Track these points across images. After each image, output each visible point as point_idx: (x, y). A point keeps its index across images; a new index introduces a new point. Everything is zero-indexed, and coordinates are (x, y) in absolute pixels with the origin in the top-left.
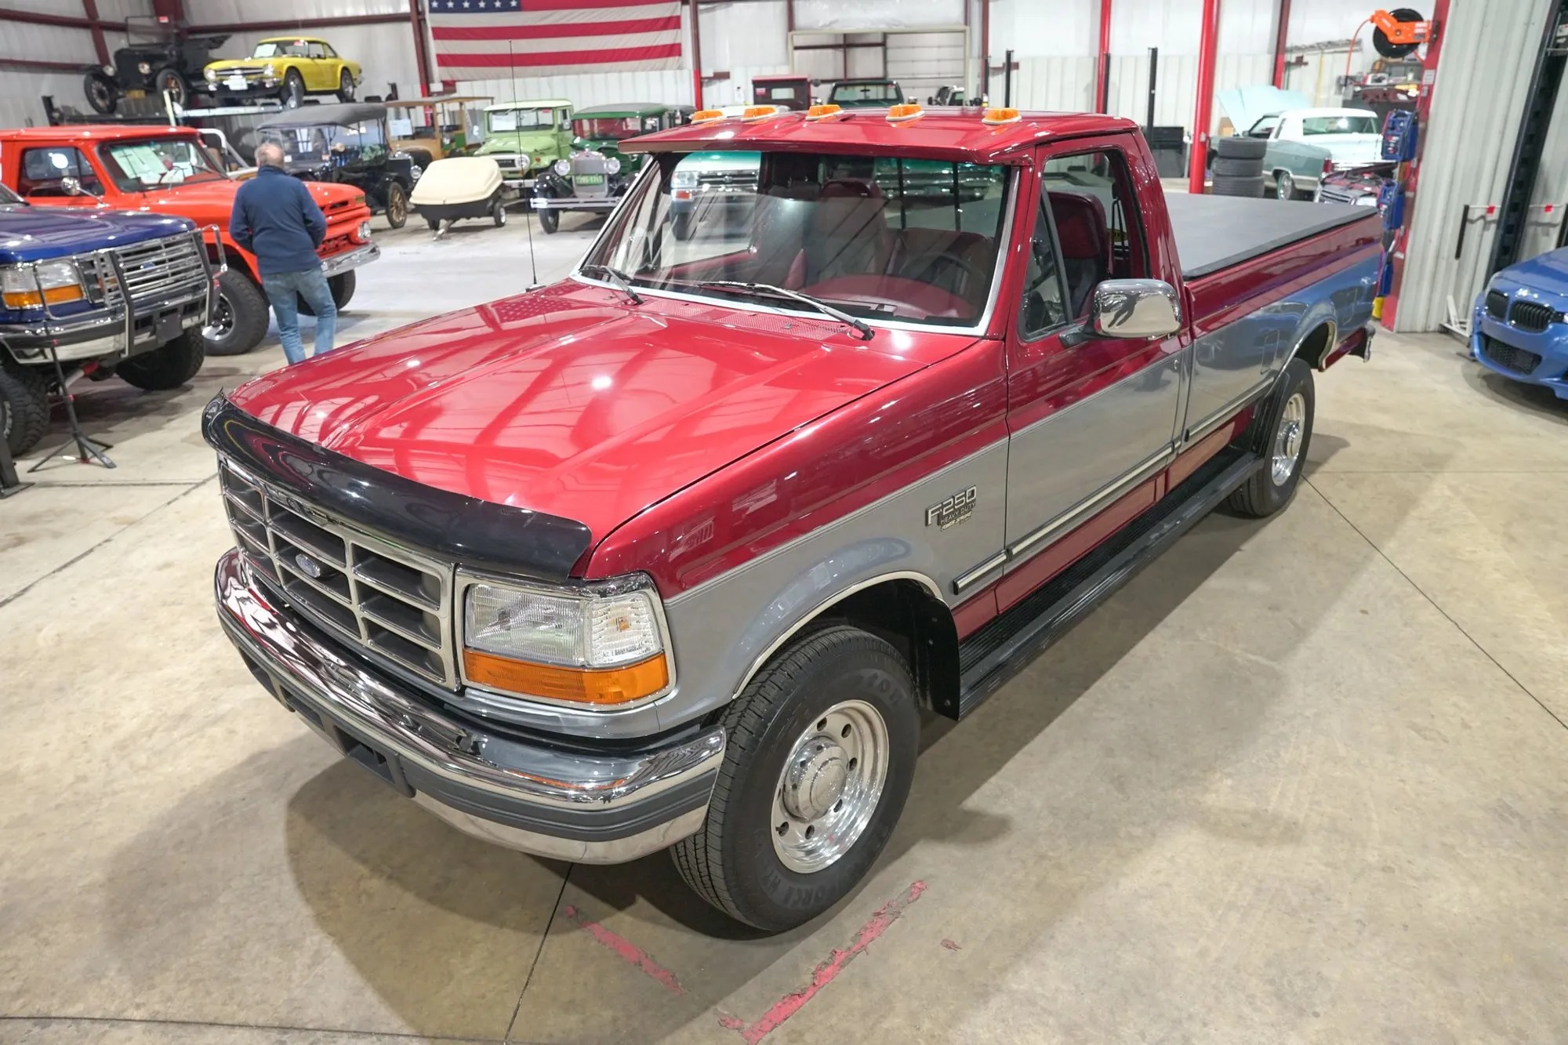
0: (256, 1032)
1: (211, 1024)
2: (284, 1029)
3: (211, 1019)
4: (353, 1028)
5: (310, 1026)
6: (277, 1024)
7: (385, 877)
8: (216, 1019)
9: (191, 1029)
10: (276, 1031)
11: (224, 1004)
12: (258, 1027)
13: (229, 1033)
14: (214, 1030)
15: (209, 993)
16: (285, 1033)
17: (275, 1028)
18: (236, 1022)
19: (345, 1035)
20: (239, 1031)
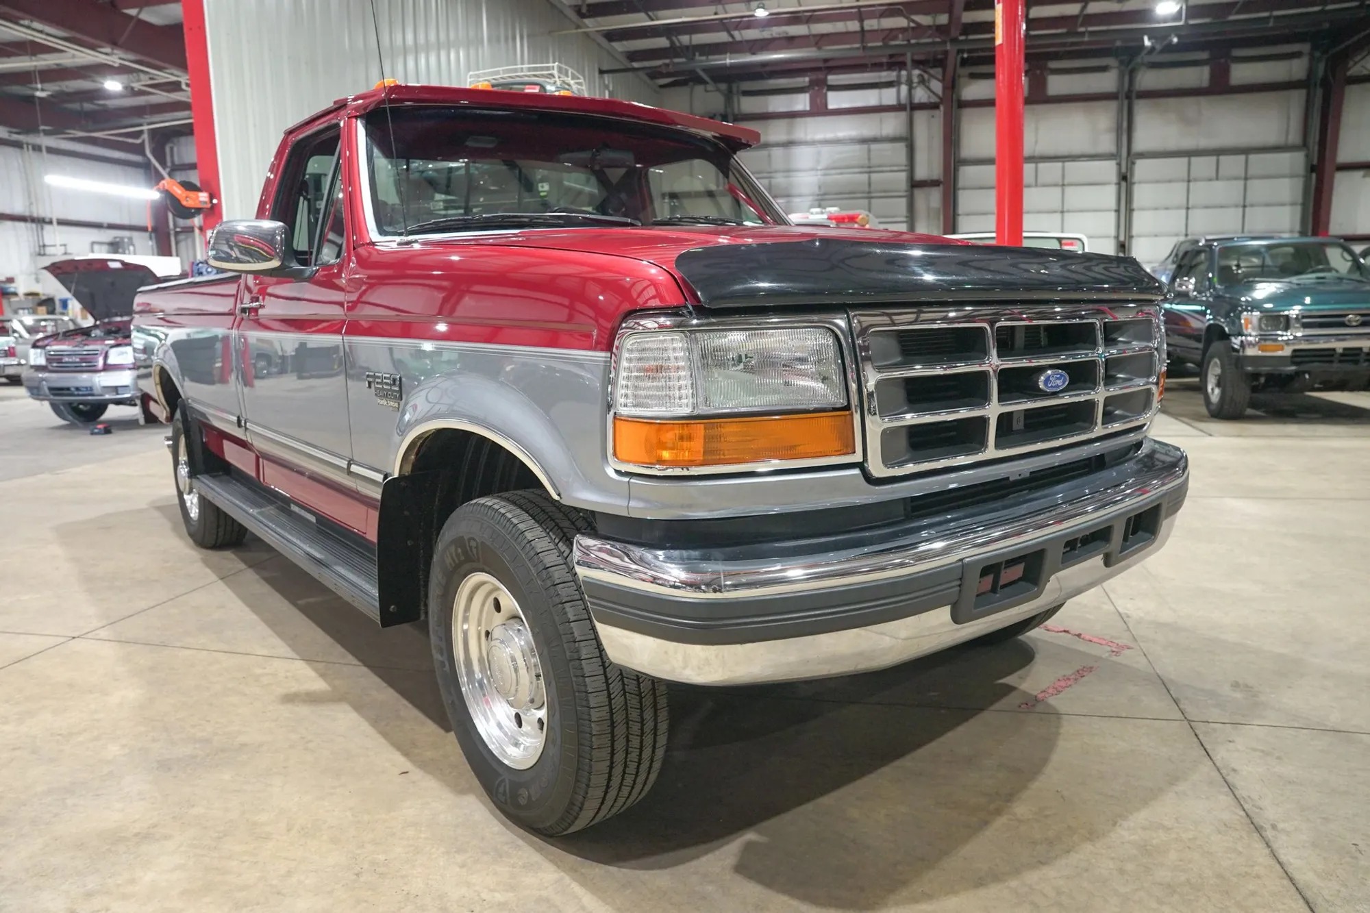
0: (1275, 846)
1: (1291, 879)
2: (1258, 829)
3: (1286, 882)
4: (1227, 789)
5: (1242, 813)
6: (1256, 835)
7: (1009, 804)
8: (1283, 878)
9: (1309, 894)
10: (1264, 834)
11: (1258, 877)
12: (1268, 845)
13: (1291, 864)
14: (1297, 876)
15: (1253, 894)
16: (1262, 827)
17: (1261, 835)
18: (1273, 862)
19: (1236, 793)
20: (1283, 858)
